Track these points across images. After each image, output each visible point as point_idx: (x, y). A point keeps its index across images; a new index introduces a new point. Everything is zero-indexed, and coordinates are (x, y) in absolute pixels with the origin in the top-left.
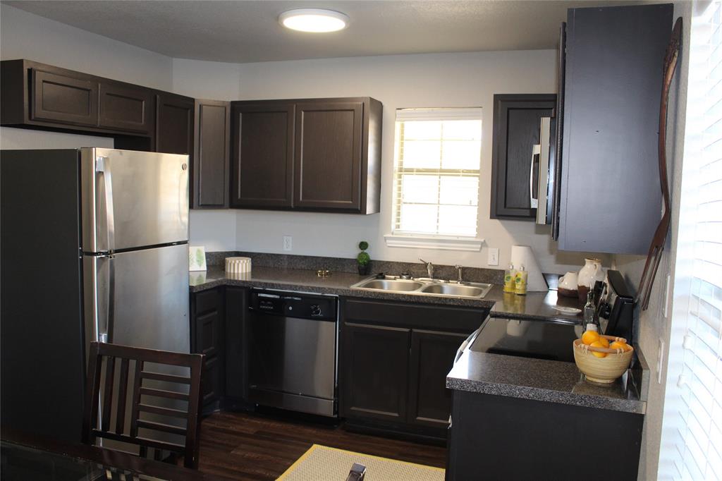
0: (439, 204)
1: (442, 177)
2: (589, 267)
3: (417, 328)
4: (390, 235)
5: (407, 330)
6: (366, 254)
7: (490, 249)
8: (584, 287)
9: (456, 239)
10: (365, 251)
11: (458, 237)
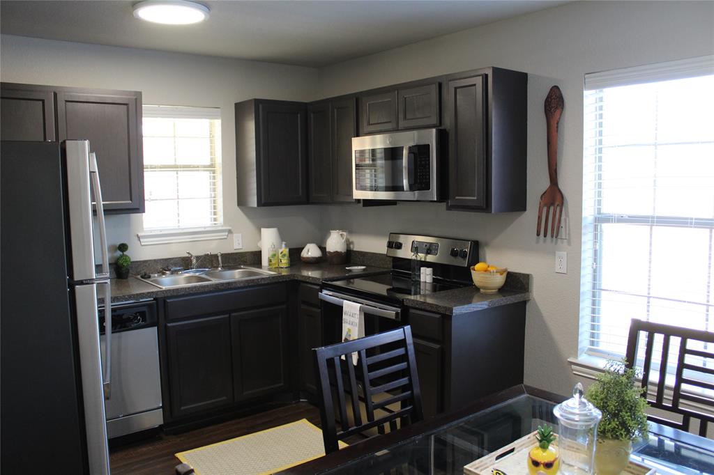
0: (178, 198)
1: (179, 172)
2: (335, 236)
3: (235, 312)
4: (143, 234)
5: (227, 316)
6: (126, 256)
7: (234, 235)
8: (337, 252)
9: (203, 229)
10: (125, 253)
11: (205, 228)
